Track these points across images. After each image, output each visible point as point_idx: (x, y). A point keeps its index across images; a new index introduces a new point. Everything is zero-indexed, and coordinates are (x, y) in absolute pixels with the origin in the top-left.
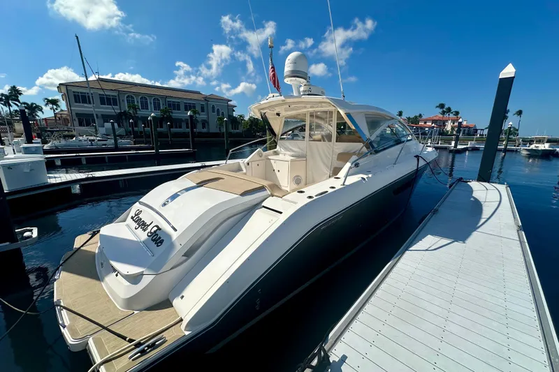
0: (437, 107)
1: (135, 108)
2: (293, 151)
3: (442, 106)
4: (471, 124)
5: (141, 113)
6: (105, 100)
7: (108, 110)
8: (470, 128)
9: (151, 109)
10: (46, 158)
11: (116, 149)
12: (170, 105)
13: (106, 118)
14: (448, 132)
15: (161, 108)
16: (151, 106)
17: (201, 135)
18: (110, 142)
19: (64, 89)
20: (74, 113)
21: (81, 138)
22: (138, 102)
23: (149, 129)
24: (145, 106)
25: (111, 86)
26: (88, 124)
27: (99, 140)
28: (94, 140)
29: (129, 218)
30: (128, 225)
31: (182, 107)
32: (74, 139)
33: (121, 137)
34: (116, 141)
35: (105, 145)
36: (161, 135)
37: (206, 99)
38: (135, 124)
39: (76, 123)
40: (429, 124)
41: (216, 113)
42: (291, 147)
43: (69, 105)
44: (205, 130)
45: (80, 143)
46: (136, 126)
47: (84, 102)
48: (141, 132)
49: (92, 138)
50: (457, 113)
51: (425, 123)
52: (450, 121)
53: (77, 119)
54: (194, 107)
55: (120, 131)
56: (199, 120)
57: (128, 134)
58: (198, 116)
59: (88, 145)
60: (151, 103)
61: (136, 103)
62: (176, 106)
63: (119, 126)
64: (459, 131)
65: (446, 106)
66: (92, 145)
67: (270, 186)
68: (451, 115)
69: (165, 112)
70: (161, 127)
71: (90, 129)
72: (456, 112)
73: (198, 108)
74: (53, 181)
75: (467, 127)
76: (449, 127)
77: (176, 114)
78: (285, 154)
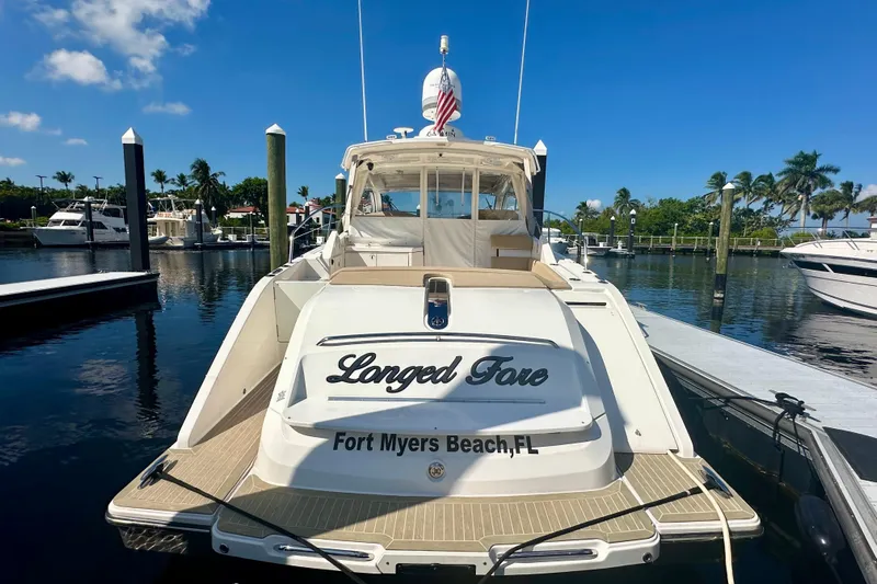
2: (392, 236)
42: (386, 230)
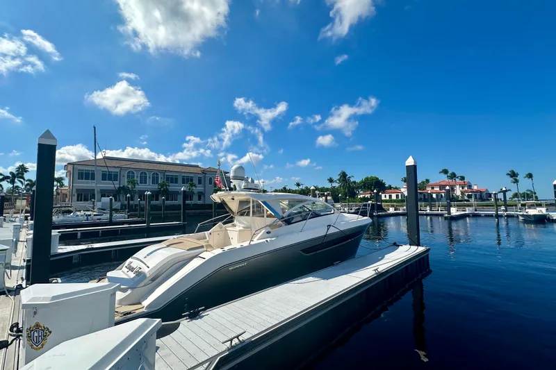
0: (440, 172)
1: (134, 183)
2: (244, 224)
3: (445, 172)
4: (482, 188)
5: (139, 187)
6: (107, 176)
7: (109, 185)
8: (481, 192)
9: (149, 182)
10: (59, 232)
11: (111, 223)
12: (168, 179)
13: (104, 193)
14: (458, 197)
15: (159, 182)
16: (149, 181)
17: (196, 206)
18: (106, 217)
19: (70, 168)
20: (74, 190)
21: (78, 213)
22: (137, 177)
23: (144, 202)
24: (143, 180)
25: (114, 163)
26: (86, 200)
27: (95, 215)
28: (90, 215)
29: (124, 267)
30: (123, 272)
31: (180, 180)
32: (72, 214)
33: (117, 211)
34: (111, 215)
35: (100, 219)
36: (154, 208)
37: (204, 172)
38: (132, 198)
39: (75, 198)
40: (437, 189)
41: (212, 185)
42: (242, 221)
43: (72, 182)
44: (199, 202)
45: (76, 219)
46: (132, 200)
47: (87, 178)
48: (136, 205)
49: (89, 213)
50: (463, 178)
51: (433, 188)
52: (458, 187)
53: (76, 195)
54: (192, 180)
55: (117, 205)
56: (196, 192)
57: (123, 208)
58: (194, 188)
59: (83, 220)
60: (150, 178)
61: (135, 179)
62: (174, 180)
63: (116, 200)
64: (469, 196)
65: (450, 172)
66: (87, 220)
67: (206, 246)
68: (458, 180)
69: (162, 185)
70: (157, 200)
71: (88, 204)
72: (461, 177)
73: (195, 181)
74: (60, 251)
75: (477, 191)
76: (458, 192)
77: (172, 187)
78: (239, 226)
